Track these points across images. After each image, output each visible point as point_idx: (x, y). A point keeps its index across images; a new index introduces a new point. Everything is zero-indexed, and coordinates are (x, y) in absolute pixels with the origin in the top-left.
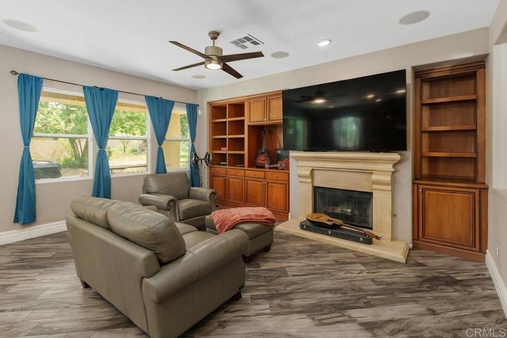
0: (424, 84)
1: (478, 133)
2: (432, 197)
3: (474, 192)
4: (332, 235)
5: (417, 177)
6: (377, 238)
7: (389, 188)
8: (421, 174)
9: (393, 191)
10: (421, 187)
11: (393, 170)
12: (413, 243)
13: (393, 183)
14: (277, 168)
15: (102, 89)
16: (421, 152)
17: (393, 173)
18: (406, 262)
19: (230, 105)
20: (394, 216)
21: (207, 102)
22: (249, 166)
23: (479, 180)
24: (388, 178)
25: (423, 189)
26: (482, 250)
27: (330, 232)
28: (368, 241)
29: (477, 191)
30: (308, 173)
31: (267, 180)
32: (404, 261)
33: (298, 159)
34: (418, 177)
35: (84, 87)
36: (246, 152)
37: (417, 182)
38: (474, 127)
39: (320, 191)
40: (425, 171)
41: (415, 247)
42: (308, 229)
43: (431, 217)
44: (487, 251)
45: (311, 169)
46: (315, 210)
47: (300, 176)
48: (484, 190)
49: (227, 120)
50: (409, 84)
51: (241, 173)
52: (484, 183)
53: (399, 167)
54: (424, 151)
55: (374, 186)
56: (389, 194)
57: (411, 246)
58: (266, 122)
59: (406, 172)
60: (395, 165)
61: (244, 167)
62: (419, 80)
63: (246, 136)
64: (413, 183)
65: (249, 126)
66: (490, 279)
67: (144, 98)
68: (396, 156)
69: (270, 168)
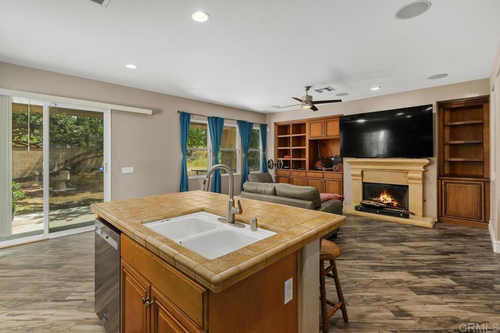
0: (446, 111)
1: (484, 145)
2: (451, 188)
3: (481, 184)
4: (380, 213)
5: (440, 175)
6: (412, 214)
7: (421, 182)
8: (444, 174)
9: (424, 184)
10: (443, 181)
11: (424, 170)
12: (438, 219)
13: (424, 178)
14: (332, 170)
15: (216, 118)
16: (444, 158)
17: (424, 172)
18: (434, 227)
19: (293, 125)
20: (424, 200)
21: (275, 123)
22: (310, 169)
23: (485, 176)
24: (420, 176)
25: (445, 182)
26: (486, 221)
27: (378, 211)
28: (406, 216)
29: (482, 183)
30: (360, 173)
31: (325, 179)
32: (432, 227)
33: (351, 163)
34: (442, 175)
35: (208, 117)
36: (307, 159)
37: (440, 178)
38: (481, 142)
39: (367, 185)
40: (447, 171)
41: (439, 221)
42: (361, 210)
43: (451, 201)
44: (490, 221)
45: (361, 170)
46: (364, 199)
47: (353, 175)
48: (487, 182)
49: (291, 135)
50: (435, 113)
51: (303, 174)
52: (488, 178)
53: (429, 168)
54: (446, 157)
55: (409, 181)
56: (421, 186)
57: (437, 220)
58: (324, 137)
59: (433, 172)
60: (424, 167)
61: (305, 170)
62: (442, 110)
63: (307, 147)
64: (438, 179)
65: (310, 141)
66: (489, 235)
67: (236, 122)
68: (426, 161)
69: (326, 170)
